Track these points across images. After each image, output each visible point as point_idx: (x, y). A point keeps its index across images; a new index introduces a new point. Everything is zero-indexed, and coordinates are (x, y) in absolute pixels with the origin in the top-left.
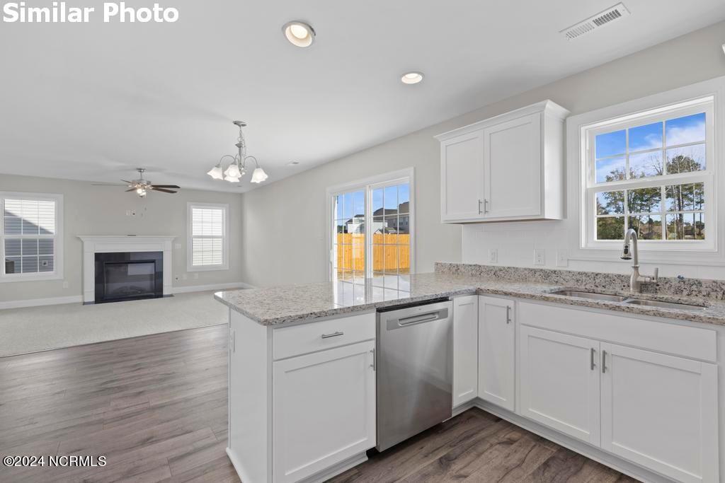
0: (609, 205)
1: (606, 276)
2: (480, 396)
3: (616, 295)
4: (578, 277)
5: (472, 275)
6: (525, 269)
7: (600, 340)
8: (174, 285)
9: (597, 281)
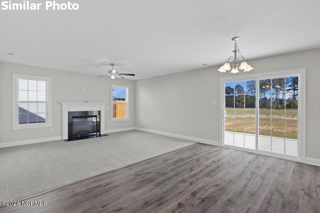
0: (249, 91)
8: (106, 129)
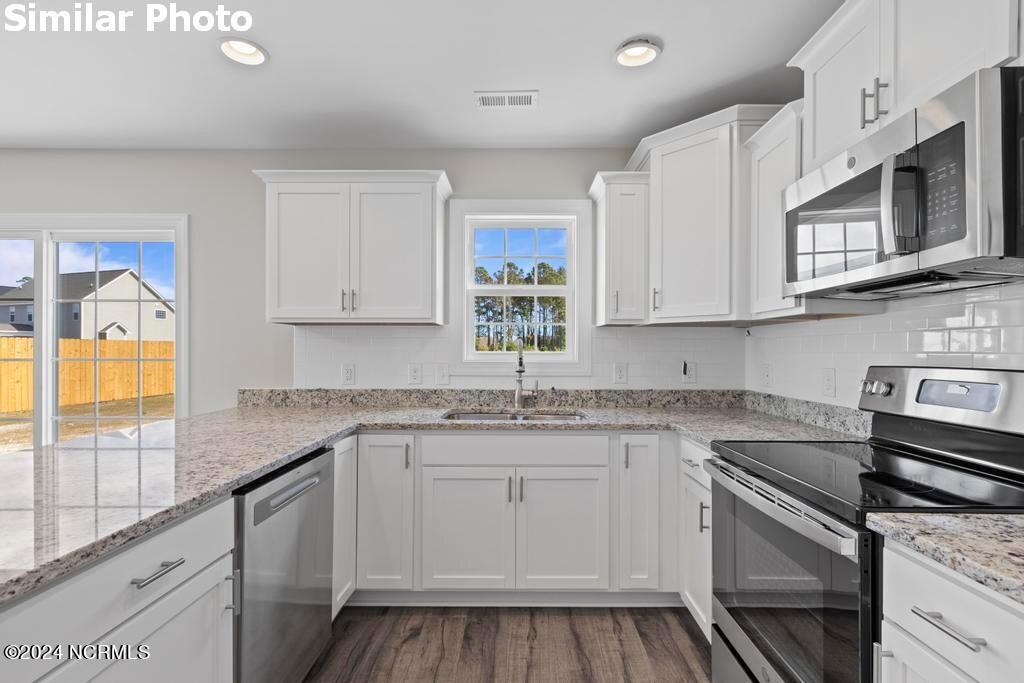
1: (491, 392)
2: (361, 586)
3: (501, 413)
4: (462, 395)
5: (314, 406)
6: (397, 391)
7: (516, 466)
9: (482, 399)
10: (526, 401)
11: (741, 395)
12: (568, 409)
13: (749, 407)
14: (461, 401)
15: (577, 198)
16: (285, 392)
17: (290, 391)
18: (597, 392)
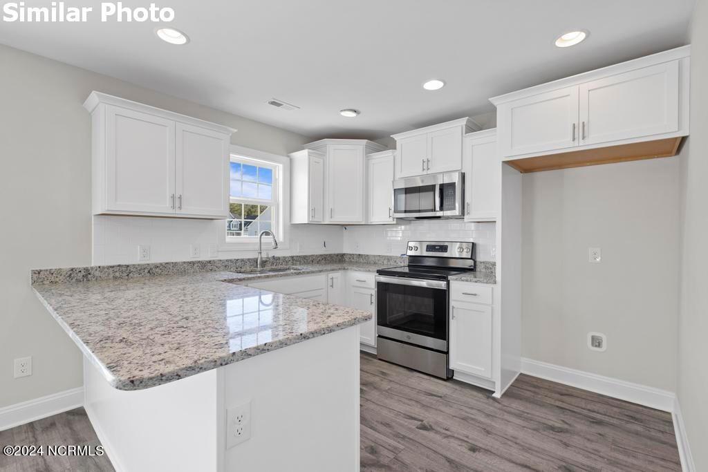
4: (226, 263)
6: (184, 262)
10: (264, 263)
11: (343, 255)
12: (280, 267)
13: (347, 260)
14: (226, 266)
15: (283, 155)
16: (86, 270)
17: (92, 268)
18: (292, 257)
